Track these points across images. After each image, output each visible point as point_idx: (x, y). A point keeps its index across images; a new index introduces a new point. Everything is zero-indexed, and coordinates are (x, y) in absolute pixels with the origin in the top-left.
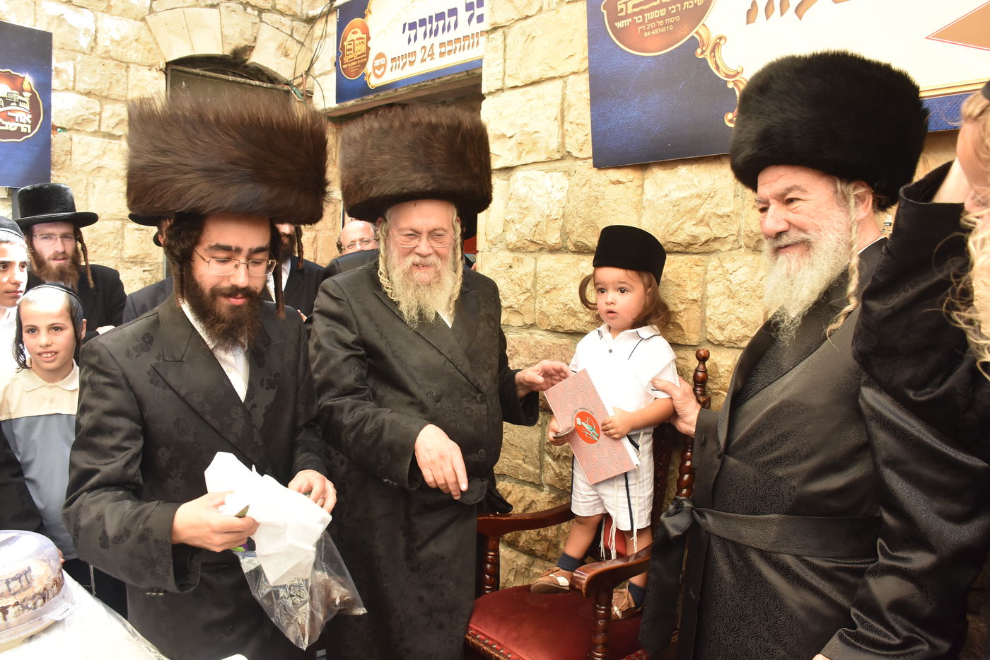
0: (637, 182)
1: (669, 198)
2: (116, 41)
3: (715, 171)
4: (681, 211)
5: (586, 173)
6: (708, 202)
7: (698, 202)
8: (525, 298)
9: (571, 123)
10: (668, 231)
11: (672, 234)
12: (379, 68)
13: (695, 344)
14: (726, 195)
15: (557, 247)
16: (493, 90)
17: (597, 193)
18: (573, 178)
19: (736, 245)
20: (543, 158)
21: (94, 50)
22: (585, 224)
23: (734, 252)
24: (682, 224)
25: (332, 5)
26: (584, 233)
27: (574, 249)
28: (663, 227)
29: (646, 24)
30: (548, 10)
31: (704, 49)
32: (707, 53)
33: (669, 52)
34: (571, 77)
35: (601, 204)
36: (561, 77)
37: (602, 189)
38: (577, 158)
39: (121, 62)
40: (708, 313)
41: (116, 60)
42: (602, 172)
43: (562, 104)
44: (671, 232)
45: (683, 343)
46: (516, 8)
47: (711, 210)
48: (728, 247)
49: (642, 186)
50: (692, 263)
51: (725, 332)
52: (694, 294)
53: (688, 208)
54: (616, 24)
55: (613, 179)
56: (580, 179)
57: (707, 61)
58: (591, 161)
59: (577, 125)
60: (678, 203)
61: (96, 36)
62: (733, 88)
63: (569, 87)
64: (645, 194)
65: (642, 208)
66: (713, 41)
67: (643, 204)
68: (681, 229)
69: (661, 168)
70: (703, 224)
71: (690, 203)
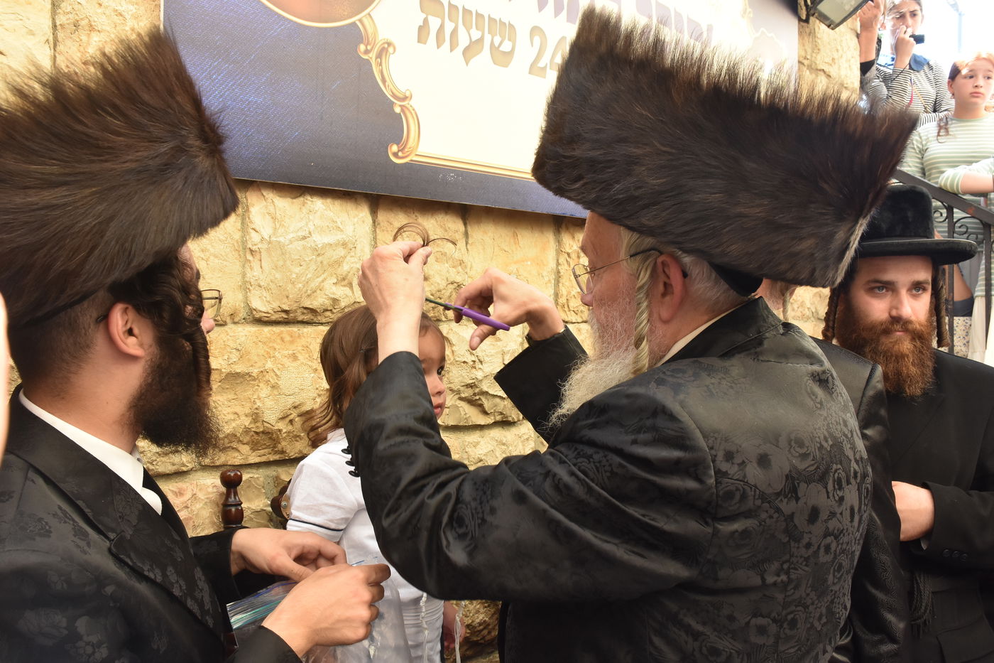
1: (309, 243)
4: (325, 263)
7: (341, 252)
10: (306, 291)
11: (309, 296)
24: (323, 281)
31: (369, 48)
32: (373, 55)
44: (309, 292)
49: (243, 216)
53: (333, 259)
57: (371, 66)
60: (323, 252)
62: (400, 114)
64: (253, 229)
65: (248, 252)
66: (381, 43)
67: (249, 245)
68: (321, 290)
69: (275, 191)
70: (343, 283)
71: (334, 253)
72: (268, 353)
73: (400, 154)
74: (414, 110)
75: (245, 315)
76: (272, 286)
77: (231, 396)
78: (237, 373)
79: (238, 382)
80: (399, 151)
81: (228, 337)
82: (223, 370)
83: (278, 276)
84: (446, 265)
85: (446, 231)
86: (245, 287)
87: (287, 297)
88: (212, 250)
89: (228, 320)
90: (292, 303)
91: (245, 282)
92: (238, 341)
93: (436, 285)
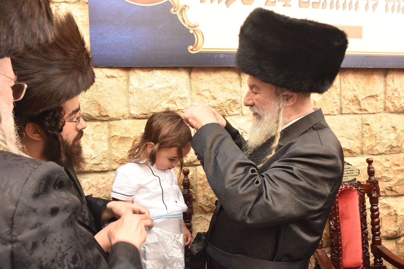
0: (125, 77)
1: (153, 88)
3: (176, 74)
4: (160, 95)
6: (175, 91)
7: (169, 90)
10: (152, 106)
11: (154, 108)
14: (183, 88)
22: (90, 102)
24: (160, 102)
26: (89, 108)
31: (176, 9)
32: (178, 12)
35: (100, 89)
37: (100, 80)
44: (154, 107)
47: (177, 95)
49: (128, 80)
53: (164, 94)
55: (109, 75)
57: (177, 16)
60: (159, 91)
62: (193, 33)
64: (131, 85)
65: (129, 93)
66: (181, 7)
67: (130, 91)
68: (160, 105)
69: (141, 70)
70: (172, 102)
71: (165, 91)
72: (138, 130)
73: (194, 49)
74: (200, 30)
75: (129, 116)
76: (138, 105)
77: (124, 145)
78: (124, 137)
79: (126, 140)
80: (193, 48)
81: (122, 124)
82: (119, 136)
83: (140, 101)
84: (226, 92)
85: (226, 78)
86: (128, 106)
87: (144, 109)
88: (113, 93)
89: (121, 118)
90: (147, 111)
91: (128, 104)
92: (125, 125)
93: (220, 101)
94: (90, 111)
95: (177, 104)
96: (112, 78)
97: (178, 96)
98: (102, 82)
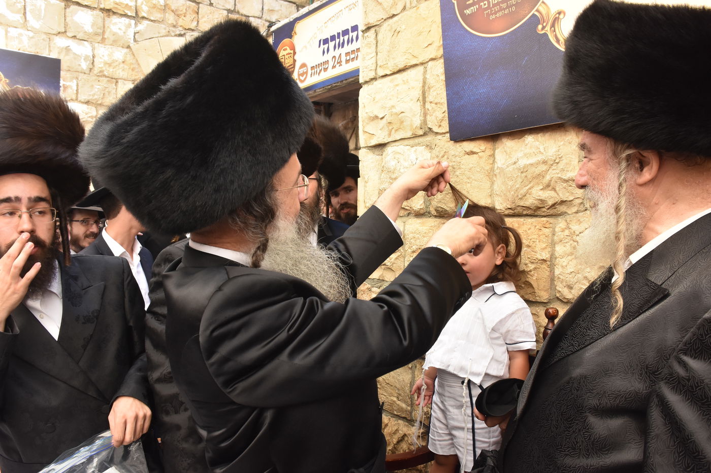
0: (488, 152)
1: (517, 165)
2: (108, 64)
3: (559, 138)
4: (529, 177)
5: (444, 145)
6: (554, 167)
7: (544, 168)
8: (396, 257)
9: (431, 102)
10: (518, 196)
11: (521, 199)
12: (302, 75)
13: (545, 301)
14: (570, 161)
15: (422, 212)
16: (368, 80)
17: (454, 164)
18: (434, 151)
19: (582, 208)
20: (409, 134)
21: (92, 70)
23: (581, 214)
24: (530, 189)
25: (269, 30)
26: (443, 200)
27: (435, 214)
28: (513, 192)
29: (490, 8)
30: (411, 8)
31: (544, 24)
32: (548, 28)
33: (513, 31)
34: (430, 63)
35: (457, 173)
36: (422, 64)
37: (458, 159)
38: (437, 133)
39: (112, 78)
40: (557, 272)
41: (108, 77)
42: (458, 145)
43: (423, 86)
44: (520, 196)
45: (534, 300)
46: (384, 9)
47: (557, 175)
48: (574, 209)
49: (493, 155)
50: (540, 225)
51: (573, 291)
52: (544, 254)
54: (465, 11)
55: (468, 150)
56: (439, 152)
57: (548, 36)
58: (448, 135)
59: (436, 104)
60: (525, 170)
61: (93, 61)
63: (428, 72)
64: (496, 162)
65: (494, 175)
66: (553, 16)
67: (494, 172)
68: (529, 194)
70: (549, 188)
71: (536, 170)
76: (502, 194)
83: (504, 188)
86: (493, 195)
87: (508, 200)
90: (511, 204)
94: (445, 204)
95: (557, 191)
96: (472, 156)
97: (559, 177)
98: (460, 162)
